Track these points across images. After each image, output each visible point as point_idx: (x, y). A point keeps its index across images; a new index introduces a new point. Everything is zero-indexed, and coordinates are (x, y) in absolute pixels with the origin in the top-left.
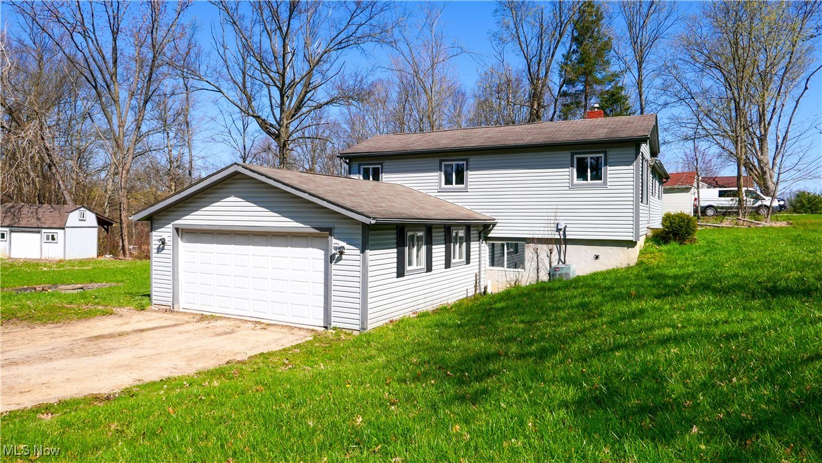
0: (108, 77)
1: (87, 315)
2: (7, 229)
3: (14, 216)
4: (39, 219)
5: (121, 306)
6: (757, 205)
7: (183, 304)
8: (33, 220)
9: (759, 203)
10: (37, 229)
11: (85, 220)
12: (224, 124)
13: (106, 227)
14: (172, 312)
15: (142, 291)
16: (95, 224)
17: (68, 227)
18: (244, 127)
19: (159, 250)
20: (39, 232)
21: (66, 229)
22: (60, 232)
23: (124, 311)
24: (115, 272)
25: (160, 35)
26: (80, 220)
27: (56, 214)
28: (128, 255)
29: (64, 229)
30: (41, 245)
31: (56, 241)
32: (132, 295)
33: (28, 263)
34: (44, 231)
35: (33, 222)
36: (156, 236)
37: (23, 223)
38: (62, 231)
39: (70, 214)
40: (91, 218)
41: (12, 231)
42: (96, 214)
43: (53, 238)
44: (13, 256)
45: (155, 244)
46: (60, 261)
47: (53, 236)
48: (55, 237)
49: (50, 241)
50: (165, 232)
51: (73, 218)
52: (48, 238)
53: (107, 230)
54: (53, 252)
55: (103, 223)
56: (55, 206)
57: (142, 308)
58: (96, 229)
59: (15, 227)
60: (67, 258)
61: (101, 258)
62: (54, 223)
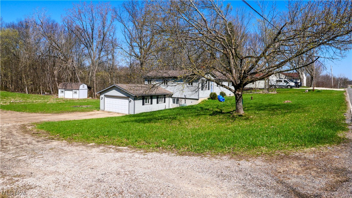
0: (91, 44)
1: (89, 111)
2: (64, 90)
3: (65, 86)
4: (72, 87)
5: (94, 110)
6: (287, 85)
7: (106, 110)
8: (71, 87)
9: (288, 84)
10: (71, 90)
14: (104, 111)
15: (99, 107)
16: (87, 88)
17: (80, 89)
19: (102, 99)
20: (72, 91)
23: (95, 111)
24: (93, 103)
25: (105, 30)
26: (83, 87)
27: (76, 85)
28: (96, 97)
30: (73, 95)
32: (96, 108)
33: (70, 100)
34: (73, 90)
36: (101, 96)
37: (68, 88)
38: (78, 91)
39: (80, 85)
40: (86, 87)
42: (87, 85)
43: (76, 93)
44: (66, 97)
45: (101, 98)
46: (78, 99)
50: (103, 96)
51: (81, 87)
52: (74, 93)
53: (90, 90)
54: (76, 96)
55: (89, 88)
56: (76, 83)
57: (98, 110)
58: (87, 90)
59: (66, 89)
60: (80, 98)
61: (88, 98)
62: (76, 88)
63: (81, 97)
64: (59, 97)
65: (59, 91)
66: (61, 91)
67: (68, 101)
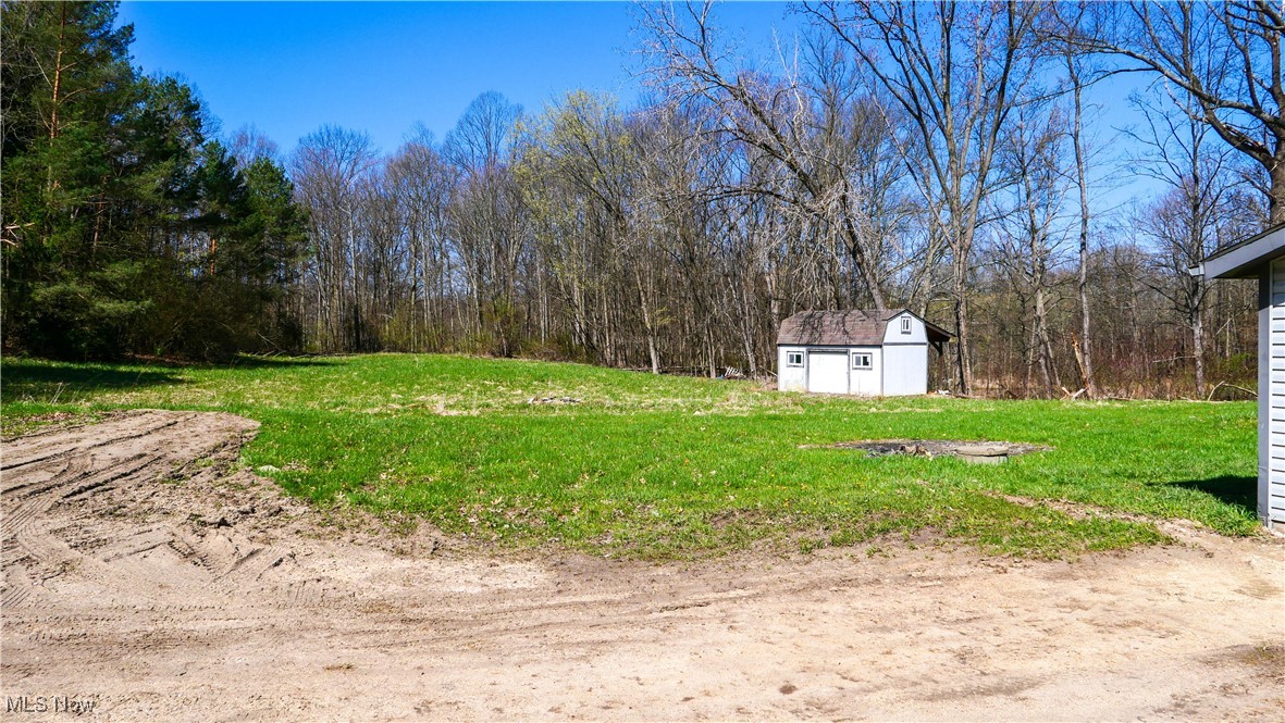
2: (804, 349)
3: (813, 328)
4: (846, 332)
8: (839, 335)
10: (842, 348)
11: (910, 333)
12: (1152, 139)
13: (938, 343)
16: (925, 340)
17: (887, 344)
18: (1194, 137)
20: (846, 353)
21: (884, 347)
22: (876, 351)
26: (903, 333)
27: (871, 324)
28: (971, 392)
29: (881, 346)
30: (849, 373)
31: (869, 366)
33: (836, 400)
34: (853, 350)
35: (840, 338)
37: (826, 339)
38: (878, 350)
39: (890, 323)
40: (918, 330)
41: (809, 352)
42: (926, 322)
43: (866, 363)
44: (813, 389)
46: (879, 398)
47: (865, 358)
48: (869, 360)
49: (862, 366)
51: (893, 330)
52: (858, 363)
53: (940, 349)
54: (866, 384)
55: (936, 337)
56: (868, 311)
58: (925, 347)
59: (815, 347)
60: (886, 394)
61: (933, 395)
62: (866, 337)
63: (894, 389)
64: (782, 387)
65: (783, 354)
66: (792, 357)
67: (822, 405)
